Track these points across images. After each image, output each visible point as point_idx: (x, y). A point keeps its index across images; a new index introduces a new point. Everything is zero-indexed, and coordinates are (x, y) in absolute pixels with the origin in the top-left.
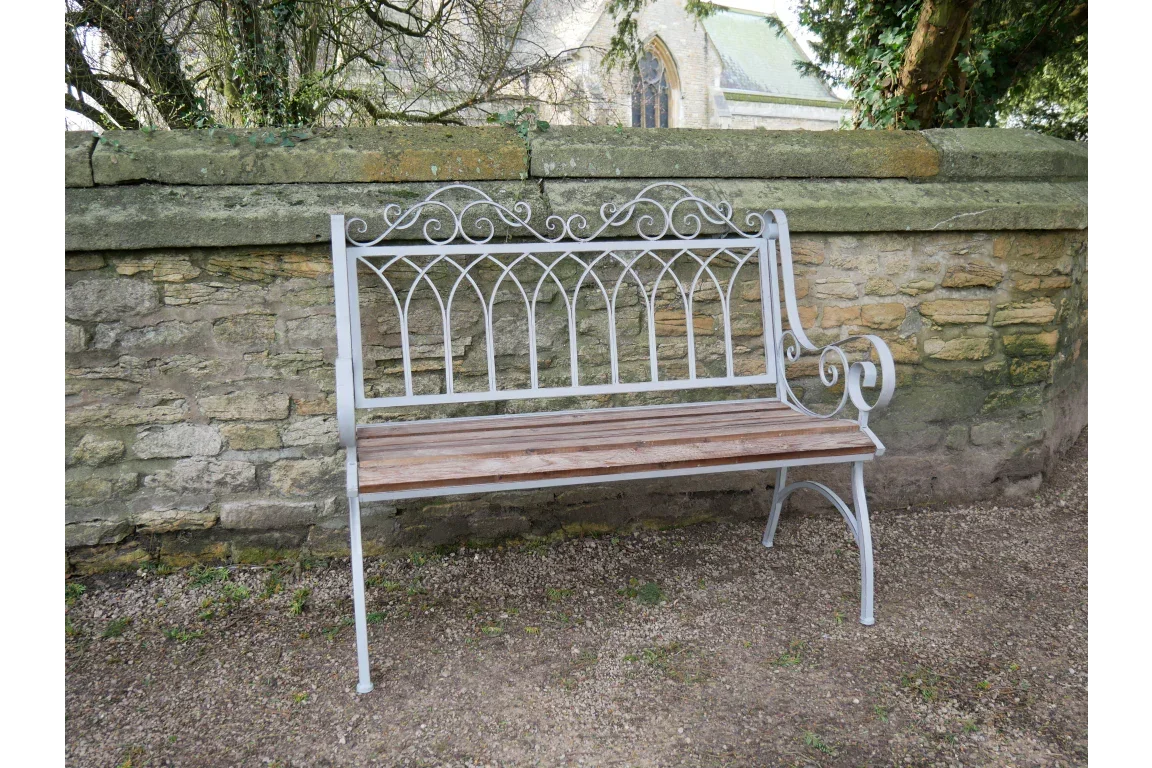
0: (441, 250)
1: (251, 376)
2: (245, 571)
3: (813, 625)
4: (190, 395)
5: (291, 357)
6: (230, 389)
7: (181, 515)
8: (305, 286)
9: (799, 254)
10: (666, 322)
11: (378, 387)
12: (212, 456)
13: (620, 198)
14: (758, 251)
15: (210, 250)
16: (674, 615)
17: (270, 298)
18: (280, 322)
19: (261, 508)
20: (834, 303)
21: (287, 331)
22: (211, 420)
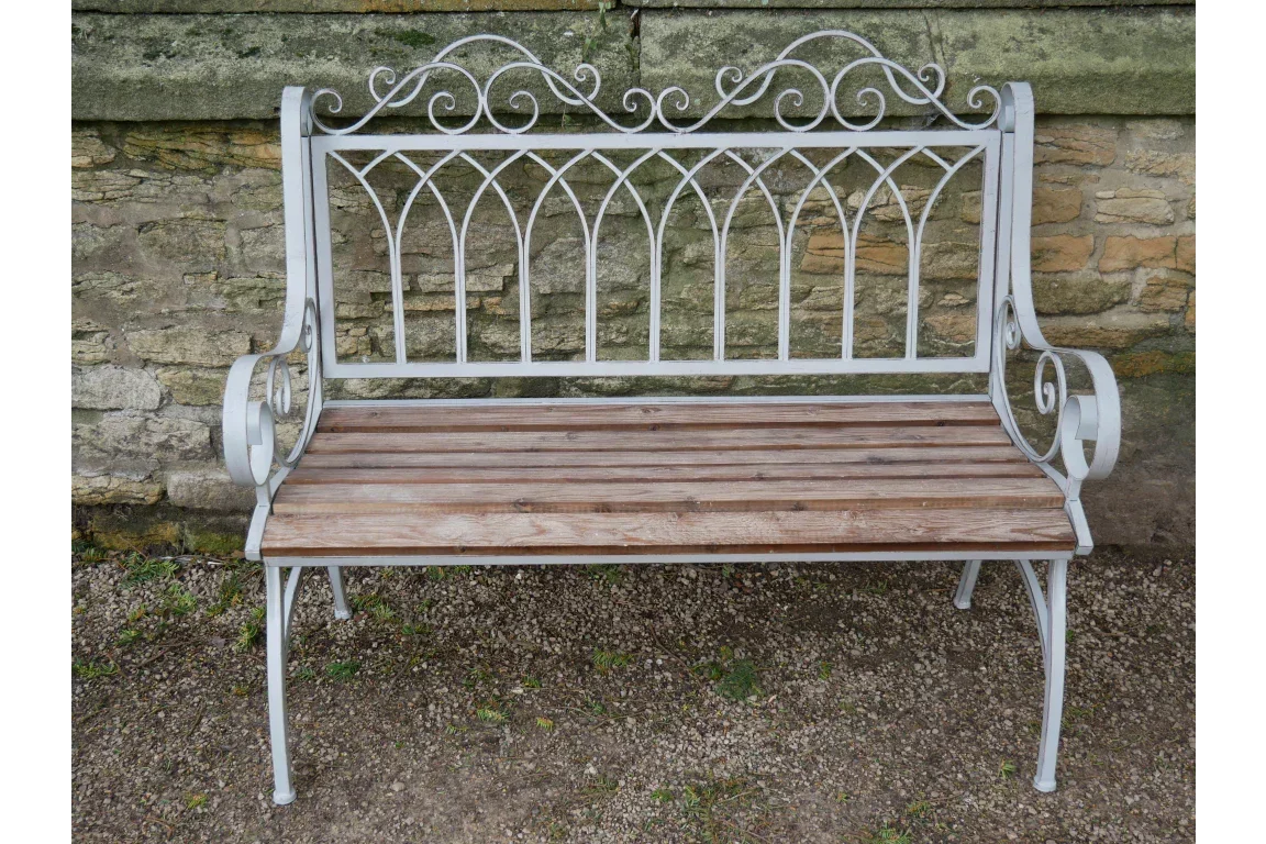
0: (454, 142)
1: (195, 306)
2: (200, 566)
3: (960, 776)
4: (115, 327)
5: (250, 282)
6: (168, 322)
7: (115, 483)
8: (263, 181)
9: (1069, 148)
10: (827, 252)
11: (377, 330)
12: (150, 411)
13: (759, 51)
14: (983, 151)
15: (126, 125)
16: (761, 723)
17: (216, 196)
18: (232, 232)
19: (220, 484)
20: (1126, 231)
21: (242, 245)
22: (145, 363)
